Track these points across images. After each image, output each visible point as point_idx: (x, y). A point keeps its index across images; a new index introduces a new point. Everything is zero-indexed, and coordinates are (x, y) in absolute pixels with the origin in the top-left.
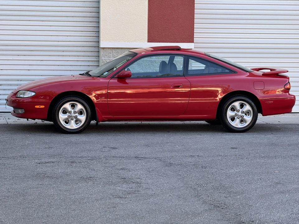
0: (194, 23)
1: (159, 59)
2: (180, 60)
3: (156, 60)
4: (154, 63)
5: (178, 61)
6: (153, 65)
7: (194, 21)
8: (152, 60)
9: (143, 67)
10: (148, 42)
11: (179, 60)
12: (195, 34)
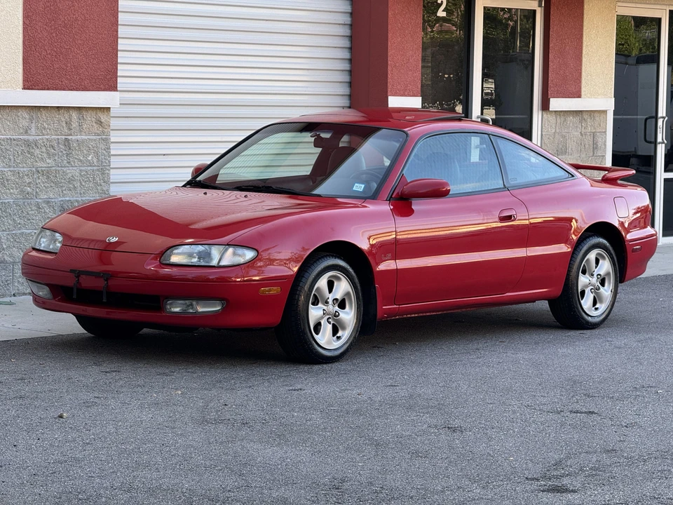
0: (116, 38)
1: (44, 135)
2: (86, 137)
3: (37, 138)
4: (33, 148)
5: (83, 141)
6: (32, 154)
7: (117, 32)
8: (28, 140)
9: (10, 160)
10: (24, 88)
11: (83, 137)
12: (120, 67)
